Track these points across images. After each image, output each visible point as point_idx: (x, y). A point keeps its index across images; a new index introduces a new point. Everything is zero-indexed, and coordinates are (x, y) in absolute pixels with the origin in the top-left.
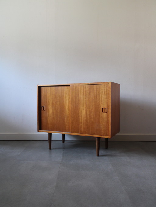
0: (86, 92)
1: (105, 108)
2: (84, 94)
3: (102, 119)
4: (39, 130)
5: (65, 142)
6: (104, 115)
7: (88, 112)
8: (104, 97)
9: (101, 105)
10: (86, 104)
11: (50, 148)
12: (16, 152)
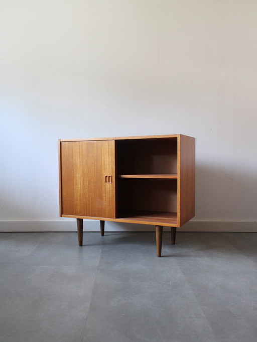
0: (82, 152)
1: (109, 177)
2: (80, 156)
3: (105, 193)
4: (62, 214)
5: (105, 234)
6: (108, 186)
7: (87, 183)
8: (107, 159)
9: (103, 171)
10: (83, 170)
11: (81, 245)
12: (24, 251)
